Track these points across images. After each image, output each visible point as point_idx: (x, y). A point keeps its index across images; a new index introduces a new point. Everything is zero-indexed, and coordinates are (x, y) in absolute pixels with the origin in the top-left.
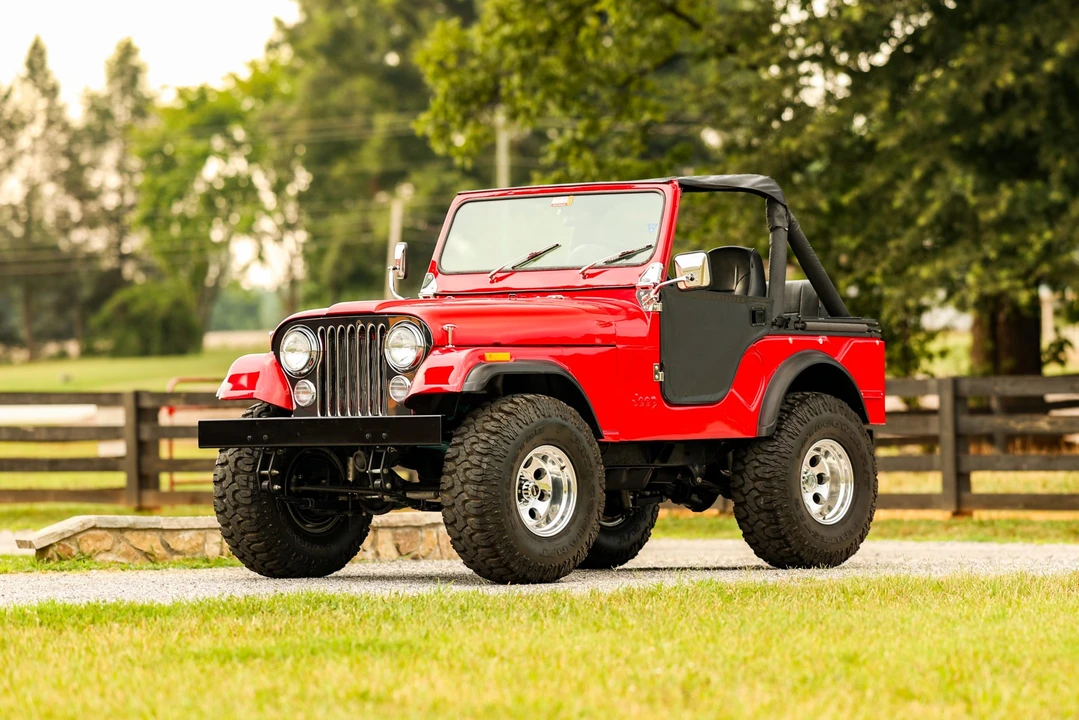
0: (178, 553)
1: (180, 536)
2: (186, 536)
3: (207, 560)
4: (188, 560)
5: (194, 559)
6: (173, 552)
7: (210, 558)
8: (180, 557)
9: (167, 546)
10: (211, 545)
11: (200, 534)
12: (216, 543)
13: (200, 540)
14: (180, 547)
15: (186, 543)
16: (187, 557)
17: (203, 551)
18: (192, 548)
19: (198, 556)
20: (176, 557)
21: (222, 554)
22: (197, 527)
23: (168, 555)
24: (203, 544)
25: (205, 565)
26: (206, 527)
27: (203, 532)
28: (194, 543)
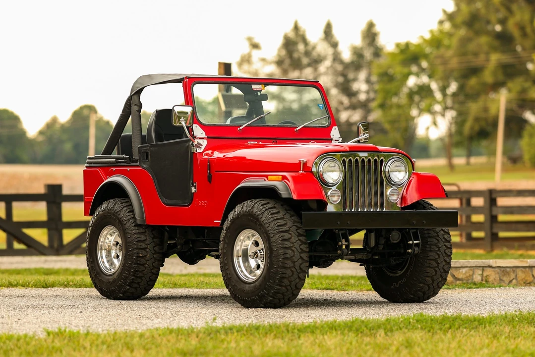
0: (459, 279)
1: (461, 271)
2: (464, 270)
3: (475, 284)
4: (464, 283)
5: (468, 283)
6: (457, 279)
7: (477, 283)
8: (461, 282)
9: (453, 276)
10: (477, 276)
11: (471, 270)
12: (479, 275)
13: (471, 273)
14: (460, 276)
15: (463, 274)
16: (464, 282)
17: (473, 279)
18: (467, 277)
19: (470, 281)
20: (458, 282)
21: (482, 280)
22: (469, 266)
23: (454, 281)
24: (473, 275)
25: (474, 287)
26: (474, 266)
27: (473, 268)
28: (468, 275)
